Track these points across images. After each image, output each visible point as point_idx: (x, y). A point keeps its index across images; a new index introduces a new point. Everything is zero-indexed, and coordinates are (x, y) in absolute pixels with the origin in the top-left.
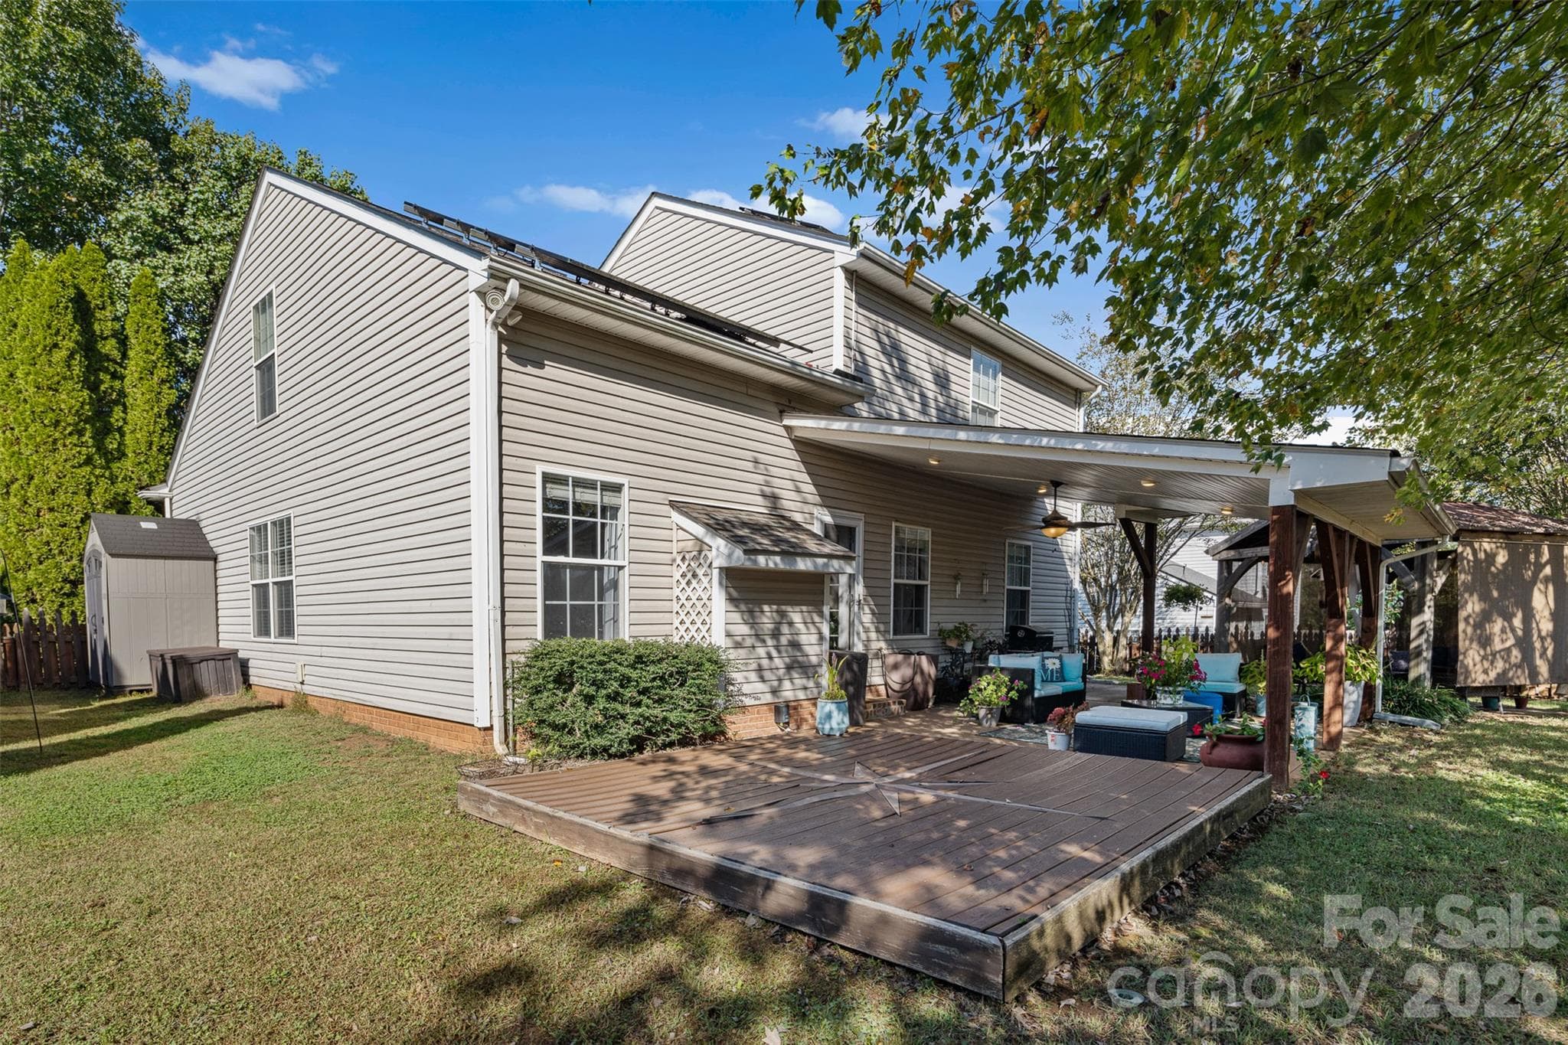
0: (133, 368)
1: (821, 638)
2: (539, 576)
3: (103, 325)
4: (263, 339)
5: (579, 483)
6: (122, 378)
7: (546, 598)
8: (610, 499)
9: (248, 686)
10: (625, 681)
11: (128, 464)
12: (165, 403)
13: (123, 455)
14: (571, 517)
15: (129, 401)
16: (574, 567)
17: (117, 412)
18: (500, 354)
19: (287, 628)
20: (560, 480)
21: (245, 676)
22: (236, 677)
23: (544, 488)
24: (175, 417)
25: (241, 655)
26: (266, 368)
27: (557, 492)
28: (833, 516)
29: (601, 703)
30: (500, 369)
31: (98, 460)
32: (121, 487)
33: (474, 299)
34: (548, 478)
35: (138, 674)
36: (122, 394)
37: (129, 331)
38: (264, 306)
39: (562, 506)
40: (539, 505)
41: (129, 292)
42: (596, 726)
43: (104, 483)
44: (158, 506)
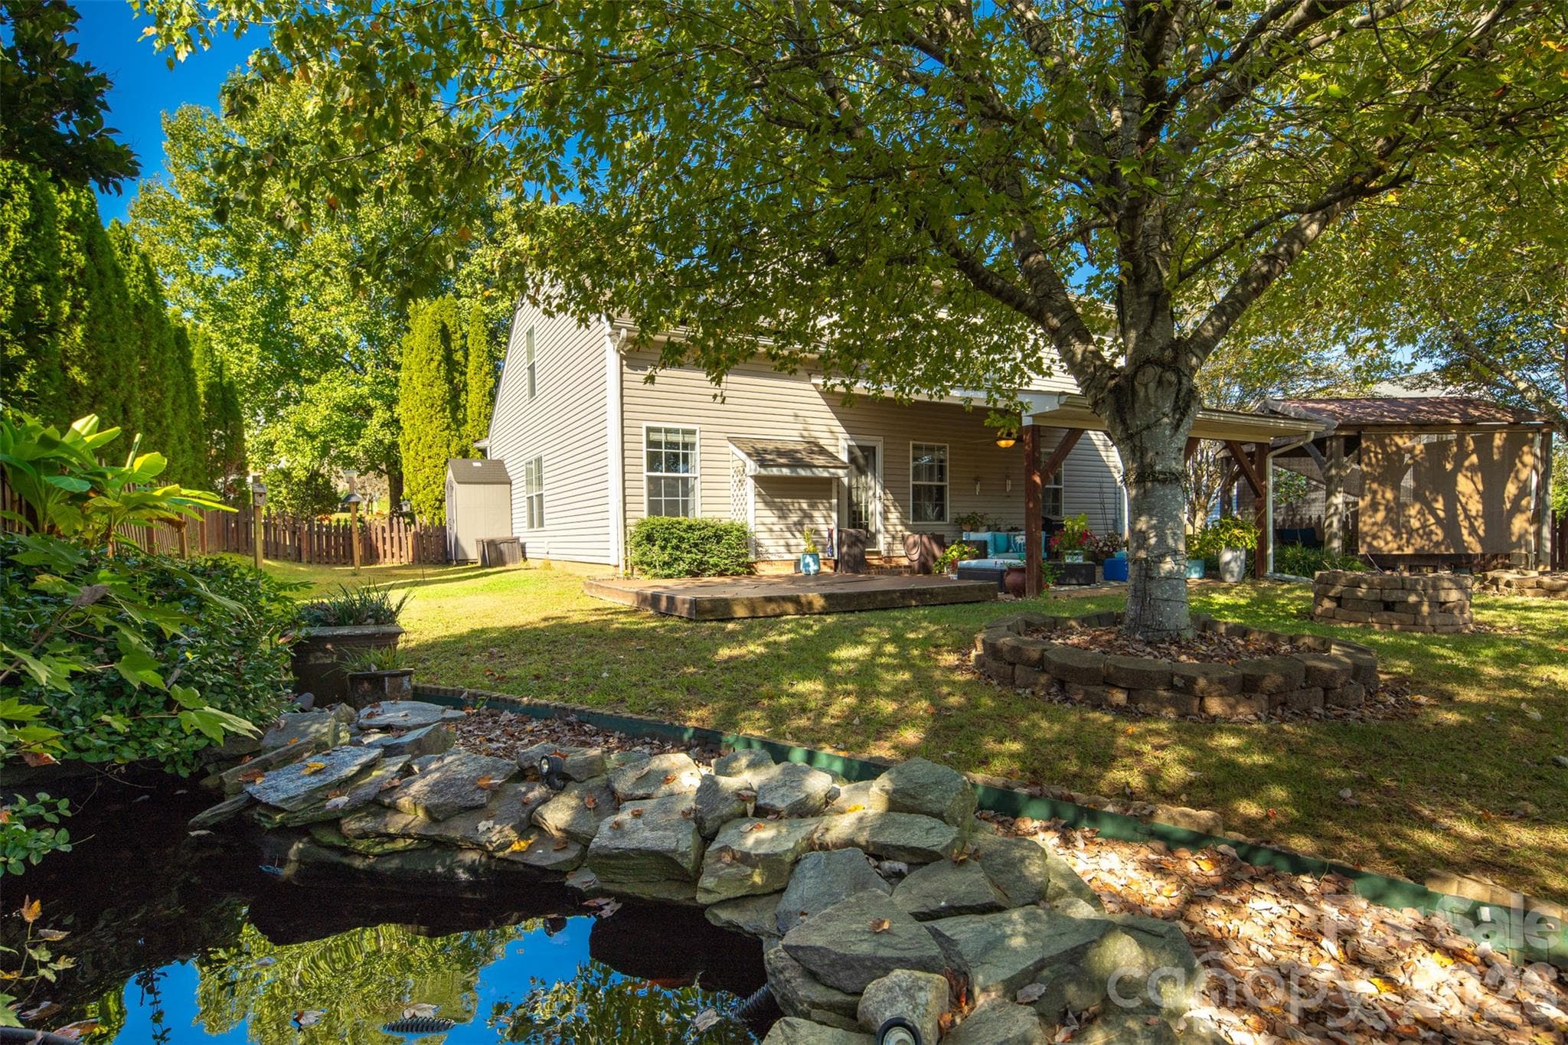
0: (471, 370)
2: (644, 484)
3: (456, 344)
4: (530, 353)
5: (668, 431)
6: (465, 374)
7: (650, 495)
8: (688, 439)
9: (526, 559)
10: (681, 539)
11: (468, 427)
12: (487, 388)
13: (466, 421)
15: (469, 388)
16: (666, 478)
17: (463, 396)
18: (622, 366)
19: (541, 524)
20: (658, 430)
21: (524, 553)
22: (519, 553)
23: (648, 436)
24: (492, 396)
25: (522, 541)
26: (532, 368)
27: (654, 437)
29: (669, 550)
30: (622, 373)
31: (454, 426)
32: (465, 441)
33: (607, 339)
34: (649, 430)
35: (473, 553)
36: (466, 384)
37: (469, 345)
38: (530, 333)
39: (658, 444)
40: (644, 445)
41: (470, 318)
42: (665, 563)
43: (456, 440)
44: (483, 452)
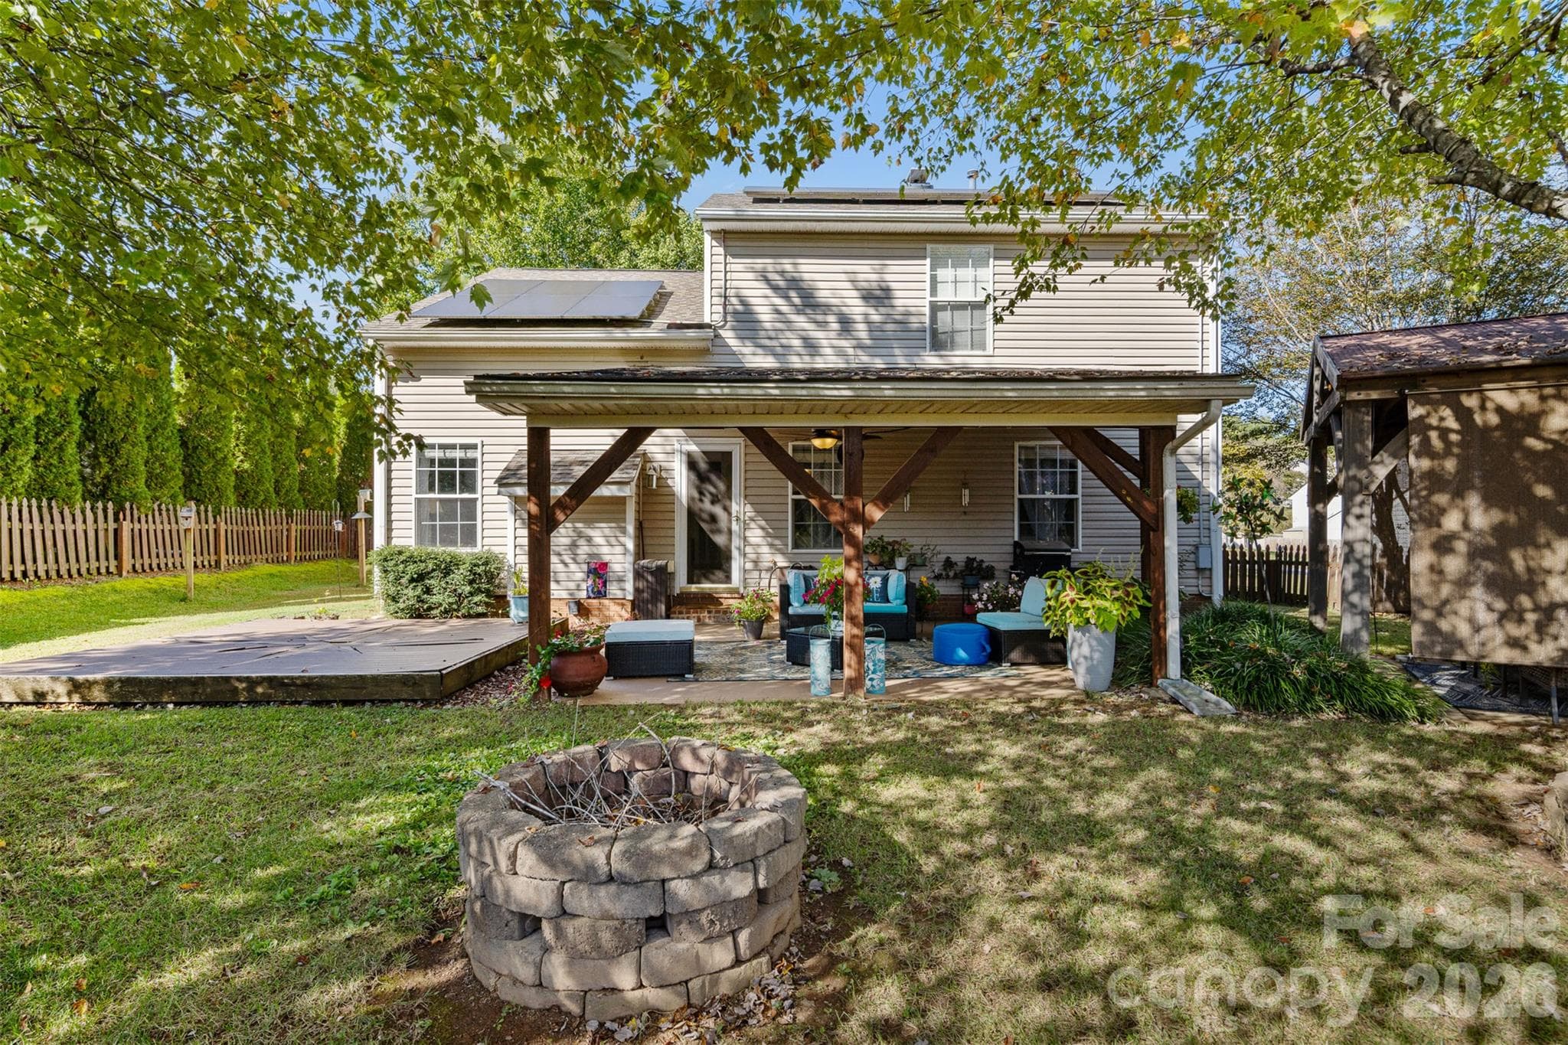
1: (626, 552)
14: (458, 469)
28: (697, 444)
